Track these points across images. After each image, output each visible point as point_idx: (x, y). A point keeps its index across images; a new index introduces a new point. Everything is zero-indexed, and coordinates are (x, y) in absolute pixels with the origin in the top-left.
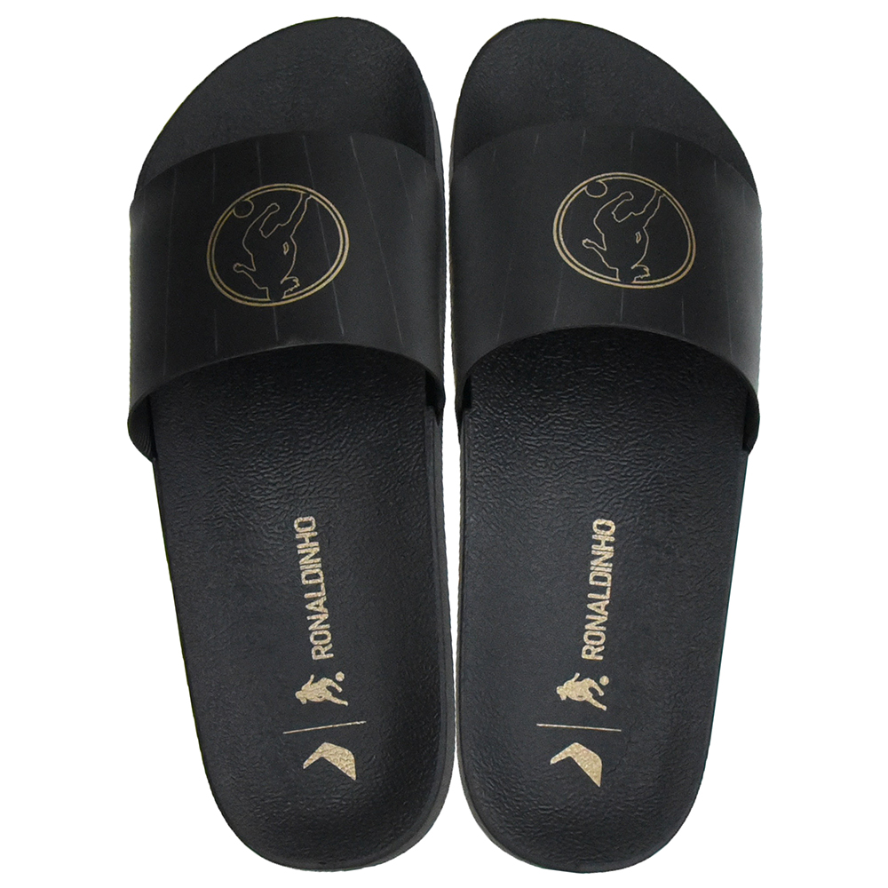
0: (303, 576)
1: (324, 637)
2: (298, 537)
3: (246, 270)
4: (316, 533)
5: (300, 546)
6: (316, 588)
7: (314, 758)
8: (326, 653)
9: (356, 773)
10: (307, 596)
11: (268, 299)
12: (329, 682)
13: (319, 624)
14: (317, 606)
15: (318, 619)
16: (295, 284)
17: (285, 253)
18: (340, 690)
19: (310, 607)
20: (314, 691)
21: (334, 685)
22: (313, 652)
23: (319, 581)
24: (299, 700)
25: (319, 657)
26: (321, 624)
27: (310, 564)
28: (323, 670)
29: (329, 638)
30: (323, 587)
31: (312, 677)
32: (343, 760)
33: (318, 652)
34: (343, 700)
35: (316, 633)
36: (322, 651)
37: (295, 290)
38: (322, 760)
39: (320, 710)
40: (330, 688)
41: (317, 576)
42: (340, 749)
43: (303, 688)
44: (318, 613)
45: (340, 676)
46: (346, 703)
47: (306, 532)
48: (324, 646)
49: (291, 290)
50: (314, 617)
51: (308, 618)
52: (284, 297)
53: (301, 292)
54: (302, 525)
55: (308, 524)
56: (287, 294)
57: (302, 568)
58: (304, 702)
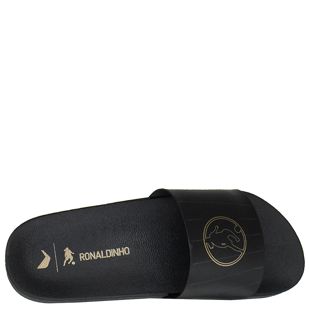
0: (109, 250)
1: (87, 258)
2: (123, 248)
3: (216, 230)
4: (124, 255)
5: (119, 249)
6: (105, 255)
7: (45, 254)
8: (82, 258)
9: (40, 269)
10: (102, 251)
11: (206, 238)
12: (72, 259)
13: (92, 256)
14: (98, 255)
15: (94, 255)
16: (211, 247)
17: (222, 244)
18: (69, 263)
19: (98, 253)
20: (68, 254)
21: (71, 261)
22: (82, 254)
23: (107, 256)
24: (65, 249)
25: (80, 256)
26: (92, 257)
27: (113, 253)
28: (76, 257)
29: (87, 259)
30: (105, 257)
31: (73, 253)
32: (44, 264)
33: (82, 255)
34: (65, 264)
35: (89, 255)
36: (82, 257)
37: (209, 247)
38: (45, 257)
39: (62, 256)
40: (69, 259)
41: (109, 255)
42: (48, 263)
43: (70, 250)
44: (96, 255)
45: (74, 263)
46: (64, 265)
47: (124, 251)
48: (84, 257)
49: (209, 246)
50: (94, 254)
51: (94, 252)
52: (206, 243)
53: (208, 249)
54: (127, 249)
55: (127, 252)
56: (208, 245)
57: (112, 250)
58: (65, 250)
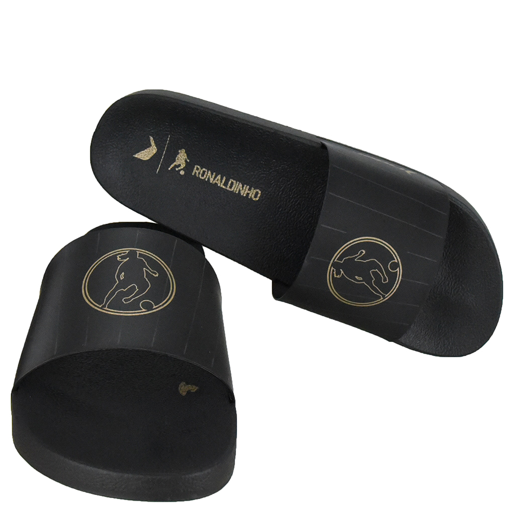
0: (234, 182)
1: (202, 176)
2: (253, 189)
4: (249, 197)
5: (248, 187)
6: (226, 184)
7: (153, 143)
8: (196, 172)
9: (137, 158)
10: (224, 178)
12: (183, 166)
13: (209, 176)
14: (218, 180)
15: (212, 177)
16: (336, 275)
17: (357, 277)
18: (177, 169)
19: (219, 177)
20: (182, 158)
22: (199, 167)
23: (228, 187)
24: (181, 149)
25: (195, 168)
26: (209, 178)
27: (237, 187)
28: (189, 167)
29: (201, 177)
30: (224, 187)
31: (188, 161)
32: (145, 155)
33: (197, 169)
34: (171, 169)
35: (206, 173)
36: (197, 171)
38: (150, 145)
39: (172, 157)
40: (179, 165)
41: (231, 187)
42: (150, 156)
43: (185, 154)
44: (214, 180)
45: (182, 173)
46: (169, 169)
47: (254, 194)
48: (199, 173)
49: (335, 273)
50: (213, 176)
51: (214, 174)
54: (257, 193)
55: (256, 197)
57: (238, 182)
58: (179, 151)
